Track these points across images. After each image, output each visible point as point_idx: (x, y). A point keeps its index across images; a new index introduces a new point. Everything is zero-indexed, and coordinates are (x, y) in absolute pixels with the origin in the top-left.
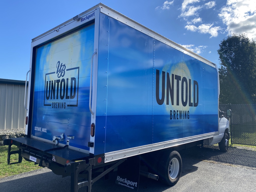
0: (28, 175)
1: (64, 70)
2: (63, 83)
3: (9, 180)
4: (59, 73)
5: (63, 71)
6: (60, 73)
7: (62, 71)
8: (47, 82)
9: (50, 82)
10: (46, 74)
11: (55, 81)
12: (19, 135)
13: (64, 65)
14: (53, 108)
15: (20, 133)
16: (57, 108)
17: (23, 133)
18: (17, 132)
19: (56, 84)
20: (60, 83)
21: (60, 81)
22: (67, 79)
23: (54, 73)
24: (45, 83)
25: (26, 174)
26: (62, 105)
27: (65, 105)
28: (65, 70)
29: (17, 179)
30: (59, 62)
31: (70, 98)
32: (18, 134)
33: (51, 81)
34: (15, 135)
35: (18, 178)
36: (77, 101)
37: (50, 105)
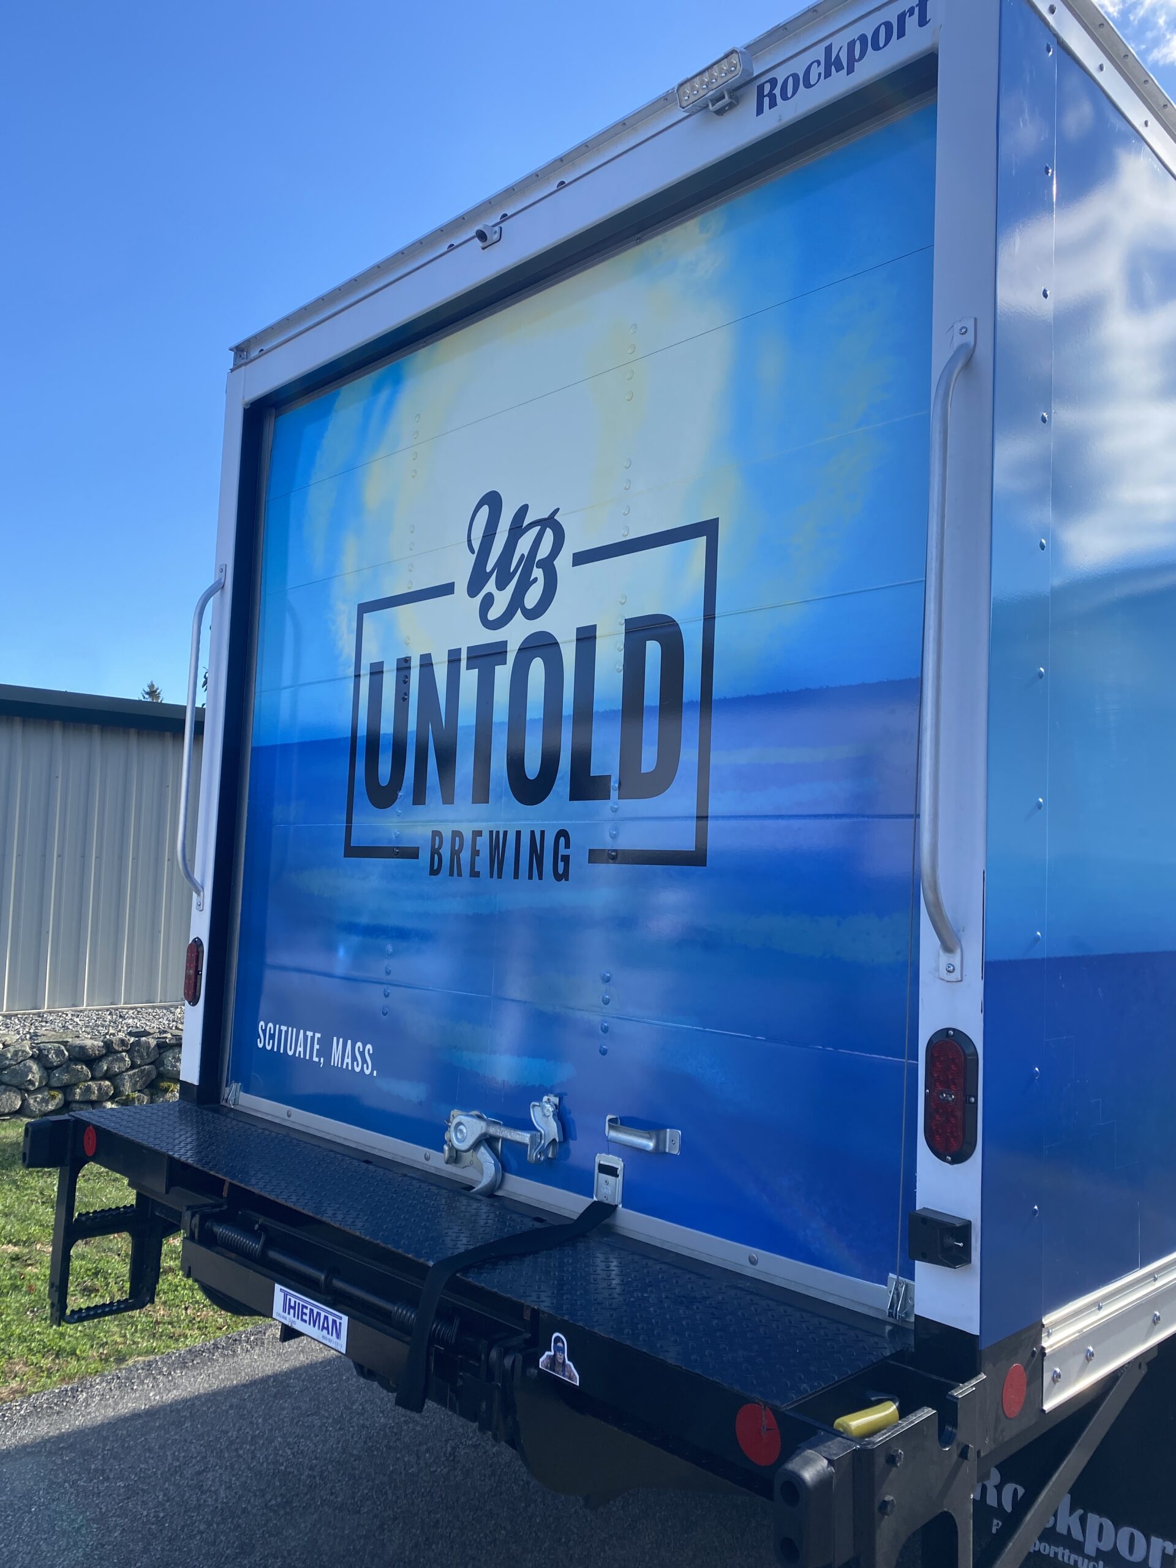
0: (176, 1387)
1: (548, 565)
2: (537, 668)
3: (44, 1429)
4: (490, 586)
5: (538, 573)
6: (501, 586)
7: (528, 571)
8: (377, 671)
9: (404, 665)
10: (365, 608)
11: (454, 658)
12: (59, 1053)
13: (550, 522)
14: (434, 872)
15: (65, 1043)
16: (475, 874)
17: (77, 1042)
18: (41, 1032)
19: (469, 678)
20: (503, 674)
21: (511, 657)
22: (586, 637)
23: (448, 589)
24: (357, 676)
25: (161, 1373)
26: (536, 854)
27: (563, 851)
28: (563, 563)
29: (102, 1426)
30: (493, 501)
31: (614, 794)
32: (49, 1050)
33: (415, 663)
34: (32, 1057)
35: (111, 1413)
36: (702, 818)
37: (412, 853)
